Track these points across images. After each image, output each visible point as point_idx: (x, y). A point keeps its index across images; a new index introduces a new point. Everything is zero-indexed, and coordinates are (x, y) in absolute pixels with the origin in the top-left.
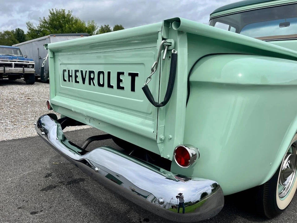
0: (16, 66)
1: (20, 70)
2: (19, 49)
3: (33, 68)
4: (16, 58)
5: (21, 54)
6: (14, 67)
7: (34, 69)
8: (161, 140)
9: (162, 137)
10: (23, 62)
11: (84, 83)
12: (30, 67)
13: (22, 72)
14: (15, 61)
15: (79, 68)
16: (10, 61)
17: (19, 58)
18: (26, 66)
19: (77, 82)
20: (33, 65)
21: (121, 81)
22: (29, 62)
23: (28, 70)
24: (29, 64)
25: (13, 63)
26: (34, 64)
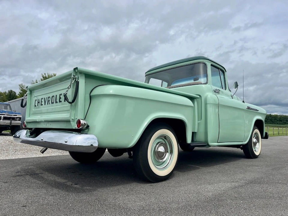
0: (5, 118)
1: (7, 122)
2: (10, 105)
3: (20, 121)
4: (5, 112)
5: (11, 109)
6: (3, 120)
8: (73, 120)
9: (73, 118)
10: (12, 115)
11: (45, 104)
12: (17, 120)
13: (9, 124)
14: (4, 115)
15: (43, 97)
17: (8, 112)
18: (14, 119)
19: (42, 105)
20: (20, 118)
21: (61, 98)
22: (16, 116)
23: (14, 123)
24: (17, 118)
25: (2, 116)
26: (21, 117)
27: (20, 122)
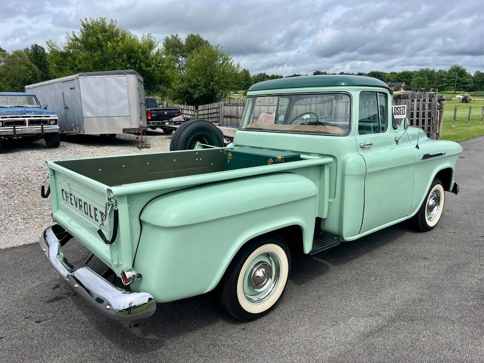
0: (32, 123)
1: (36, 129)
2: (35, 96)
3: (56, 124)
4: (30, 112)
5: (38, 102)
6: (29, 126)
7: (57, 126)
10: (41, 117)
11: (76, 207)
12: (51, 123)
13: (40, 132)
14: (30, 117)
15: (72, 192)
16: (23, 117)
17: (34, 112)
18: (45, 122)
19: (72, 204)
20: (56, 120)
21: (96, 215)
22: (49, 117)
23: (48, 128)
24: (50, 120)
25: (27, 119)
26: (57, 118)
27: (57, 127)
